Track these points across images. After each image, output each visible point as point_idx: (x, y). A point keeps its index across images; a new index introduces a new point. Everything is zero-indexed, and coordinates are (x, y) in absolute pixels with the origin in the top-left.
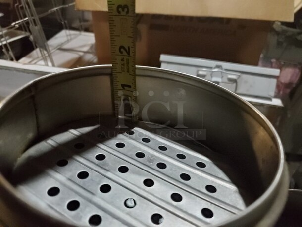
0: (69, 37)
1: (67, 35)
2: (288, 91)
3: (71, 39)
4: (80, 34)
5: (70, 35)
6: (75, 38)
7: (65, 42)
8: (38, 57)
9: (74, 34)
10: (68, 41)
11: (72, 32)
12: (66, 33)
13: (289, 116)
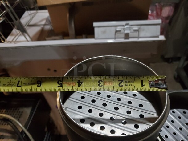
0: (31, 16)
1: (30, 15)
2: (168, 21)
3: (33, 17)
4: (37, 13)
5: (31, 14)
6: (35, 15)
7: (30, 20)
8: (18, 34)
9: (33, 13)
10: (31, 19)
11: (32, 12)
12: (28, 13)
13: (170, 36)
